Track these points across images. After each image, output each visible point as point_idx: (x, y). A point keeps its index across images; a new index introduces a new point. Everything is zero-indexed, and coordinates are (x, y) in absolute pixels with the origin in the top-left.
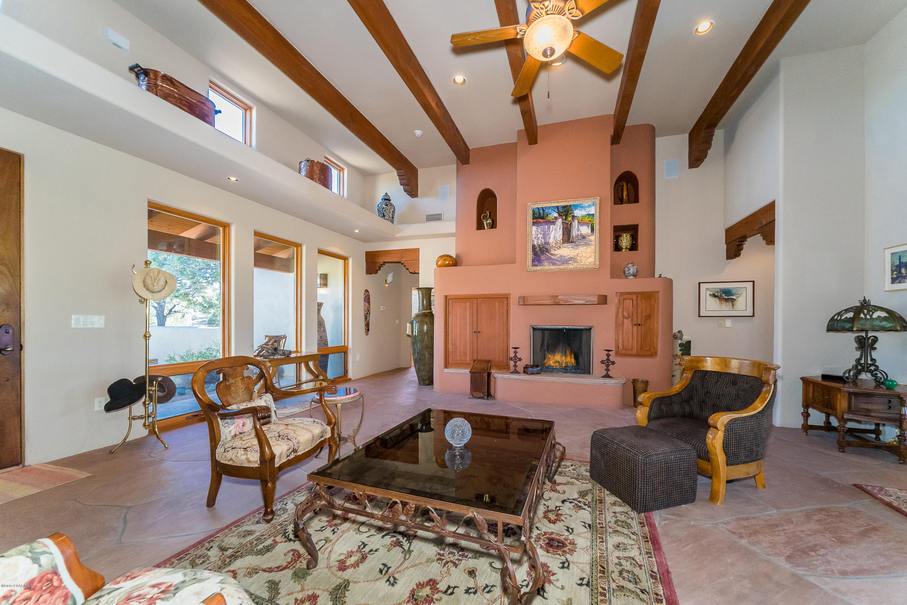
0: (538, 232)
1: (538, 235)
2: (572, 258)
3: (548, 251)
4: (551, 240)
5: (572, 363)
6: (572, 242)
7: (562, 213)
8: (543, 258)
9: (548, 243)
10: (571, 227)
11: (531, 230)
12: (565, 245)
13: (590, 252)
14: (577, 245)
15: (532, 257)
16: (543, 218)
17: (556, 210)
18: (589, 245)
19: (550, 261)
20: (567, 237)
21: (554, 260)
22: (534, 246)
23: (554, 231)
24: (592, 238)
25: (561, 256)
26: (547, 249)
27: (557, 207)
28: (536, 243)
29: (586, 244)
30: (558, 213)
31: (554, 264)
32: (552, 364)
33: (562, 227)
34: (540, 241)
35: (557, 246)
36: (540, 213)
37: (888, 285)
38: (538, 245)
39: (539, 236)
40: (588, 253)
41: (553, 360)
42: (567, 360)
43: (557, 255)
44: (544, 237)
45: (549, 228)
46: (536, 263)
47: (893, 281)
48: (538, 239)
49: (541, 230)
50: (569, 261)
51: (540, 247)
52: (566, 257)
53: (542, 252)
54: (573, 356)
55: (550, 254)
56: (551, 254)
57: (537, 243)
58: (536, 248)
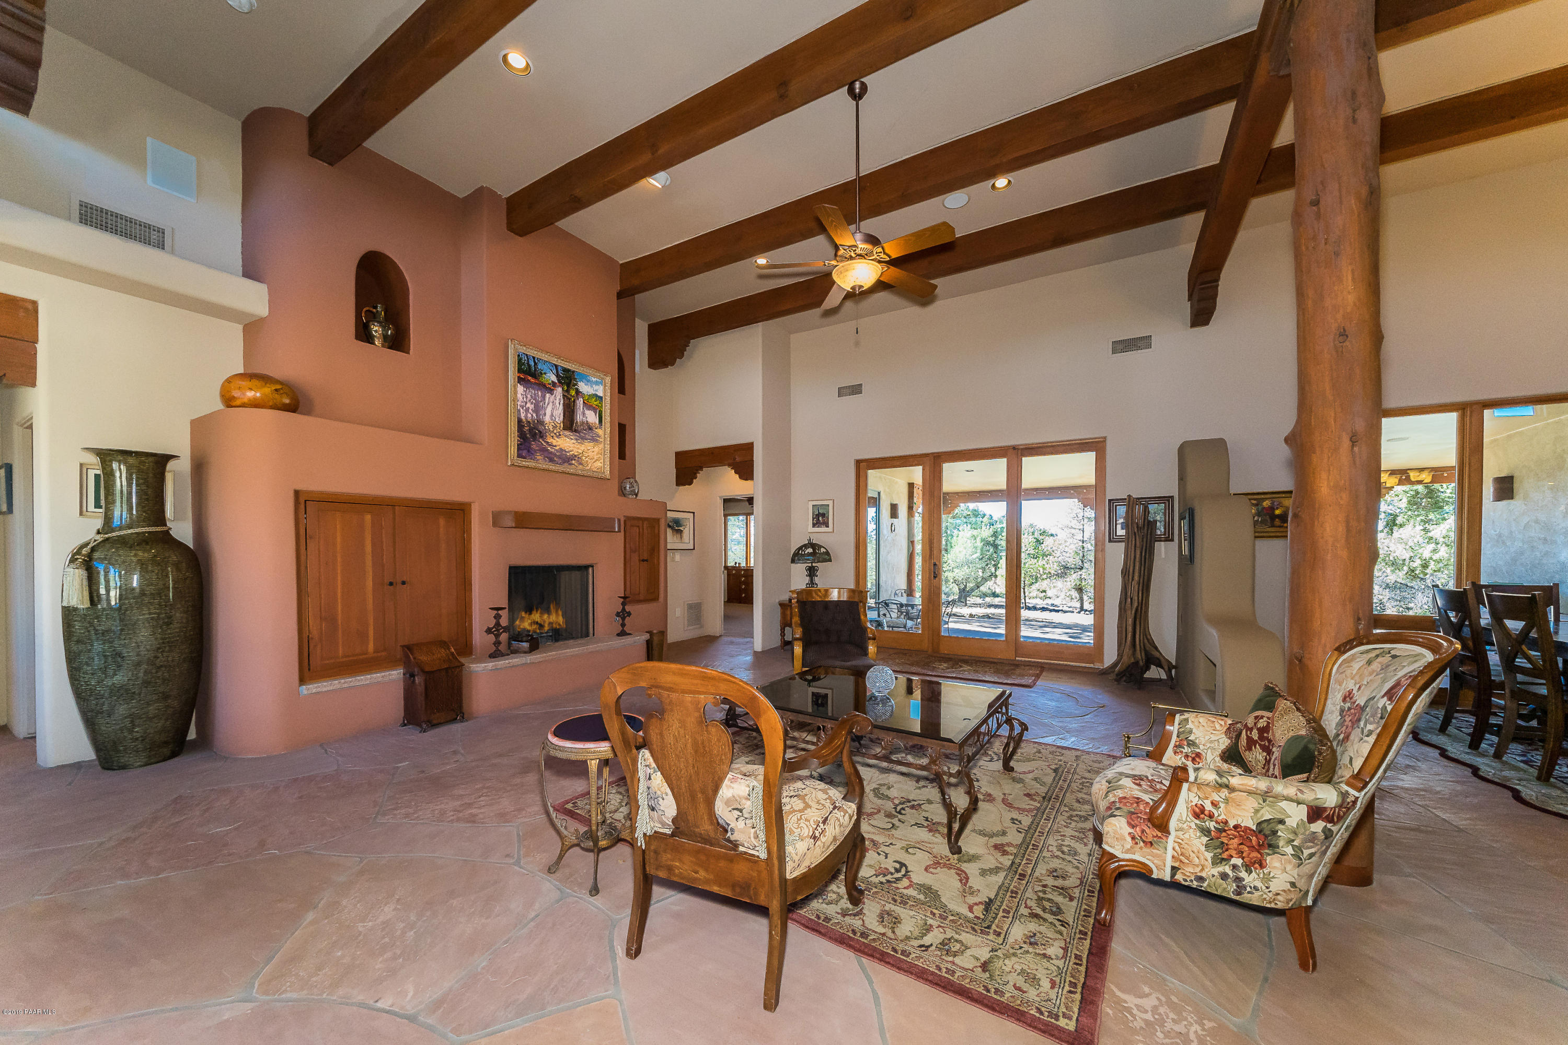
0: (527, 397)
1: (526, 403)
2: (576, 456)
3: (542, 435)
4: (547, 419)
5: (559, 625)
6: (576, 431)
7: (562, 378)
8: (534, 446)
9: (541, 422)
10: (574, 406)
11: (516, 393)
12: (567, 433)
13: (598, 453)
14: (583, 438)
15: (518, 441)
16: (534, 375)
17: (555, 371)
18: (597, 441)
19: (546, 454)
20: (570, 423)
21: (551, 453)
22: (520, 421)
23: (551, 404)
24: (600, 432)
25: (561, 450)
26: (540, 432)
27: (556, 366)
28: (523, 416)
29: (594, 440)
30: (557, 376)
31: (551, 460)
32: (529, 628)
33: (562, 402)
34: (529, 415)
35: (555, 431)
36: (529, 366)
37: (811, 529)
38: (526, 419)
39: (528, 405)
40: (595, 453)
41: (530, 621)
42: (551, 620)
43: (556, 446)
44: (537, 410)
45: (544, 397)
46: (524, 453)
47: (814, 525)
48: (527, 410)
49: (531, 396)
50: (572, 460)
51: (529, 426)
52: (568, 452)
53: (534, 436)
54: (560, 613)
55: (545, 442)
56: (547, 443)
57: (526, 417)
58: (524, 426)
